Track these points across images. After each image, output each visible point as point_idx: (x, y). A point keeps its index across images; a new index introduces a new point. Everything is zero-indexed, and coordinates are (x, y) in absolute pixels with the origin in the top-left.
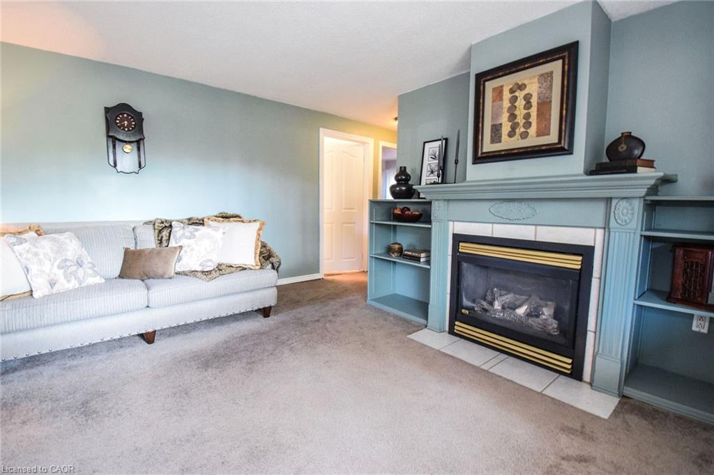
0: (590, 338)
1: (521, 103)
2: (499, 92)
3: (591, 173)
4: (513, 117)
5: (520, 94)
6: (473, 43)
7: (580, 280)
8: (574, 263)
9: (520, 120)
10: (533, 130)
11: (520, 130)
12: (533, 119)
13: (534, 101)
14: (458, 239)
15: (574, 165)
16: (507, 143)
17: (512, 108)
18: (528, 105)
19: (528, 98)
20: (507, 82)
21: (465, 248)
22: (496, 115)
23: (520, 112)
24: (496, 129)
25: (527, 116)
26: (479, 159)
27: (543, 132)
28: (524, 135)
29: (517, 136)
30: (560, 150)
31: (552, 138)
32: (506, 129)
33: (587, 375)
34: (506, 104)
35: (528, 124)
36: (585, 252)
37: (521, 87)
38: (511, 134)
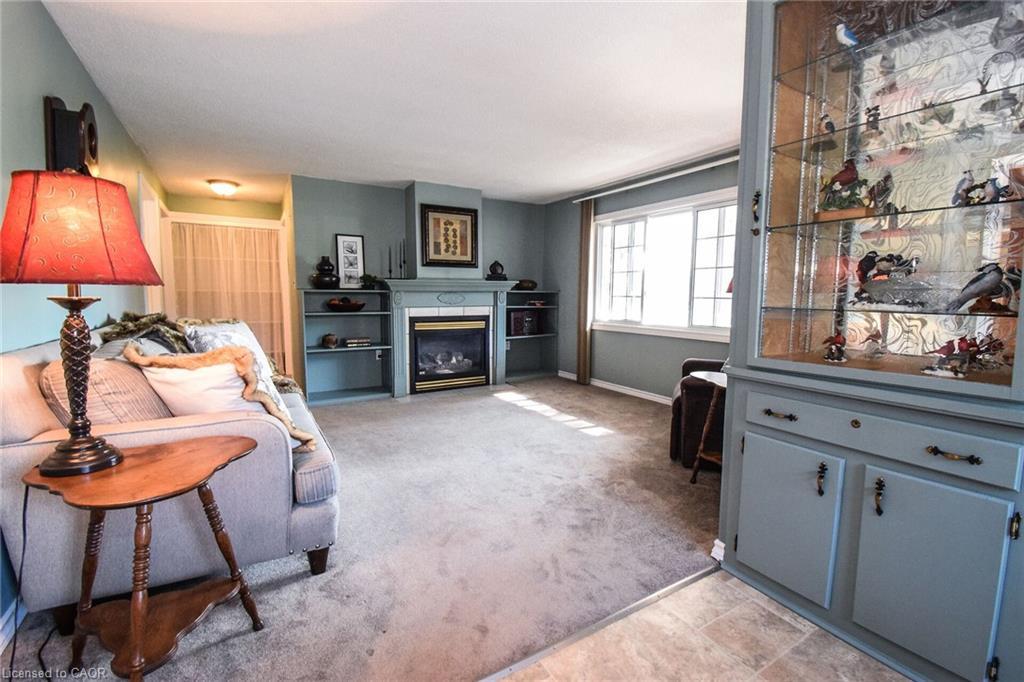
0: (491, 360)
1: (451, 233)
2: (437, 221)
3: (487, 279)
4: (446, 240)
5: (451, 228)
6: (417, 180)
7: (484, 333)
8: (481, 325)
9: (451, 243)
10: (458, 251)
11: (451, 249)
12: (458, 244)
13: (458, 233)
14: (413, 321)
15: (477, 274)
16: (444, 256)
17: (446, 235)
18: (455, 236)
19: (454, 231)
20: (443, 217)
21: (419, 327)
22: (436, 236)
23: (451, 239)
24: (437, 245)
25: (455, 242)
26: (429, 264)
27: (464, 253)
28: (454, 253)
29: (450, 253)
30: (472, 264)
31: (468, 258)
32: (443, 246)
33: (491, 382)
34: (442, 231)
35: (455, 247)
36: (486, 318)
37: (451, 224)
38: (447, 251)
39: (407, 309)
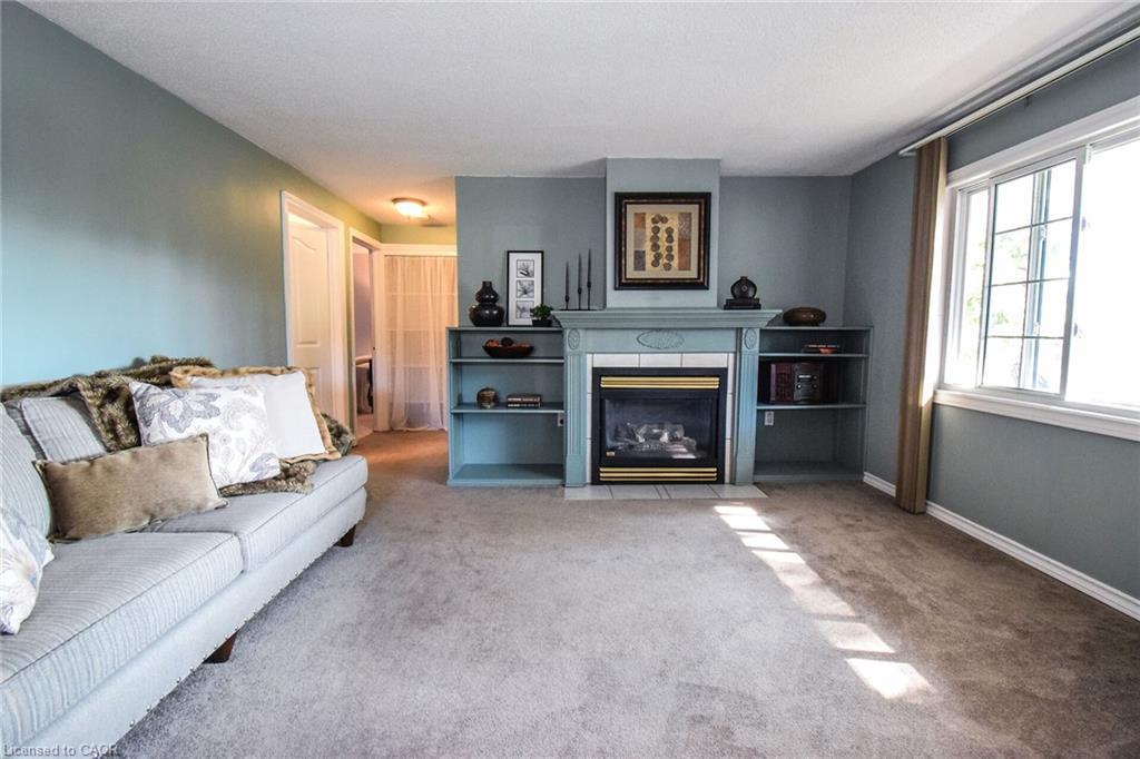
0: (728, 443)
1: (663, 235)
2: (641, 218)
3: (725, 308)
4: (655, 247)
5: (663, 227)
6: (609, 157)
7: (717, 397)
8: (712, 383)
9: (662, 250)
10: (675, 263)
11: (663, 261)
12: (675, 252)
13: (675, 235)
14: (598, 373)
15: (708, 299)
16: (650, 272)
17: (655, 239)
18: (670, 239)
19: (669, 231)
20: (650, 211)
21: (607, 383)
22: (639, 241)
23: (663, 244)
24: (640, 256)
25: (670, 249)
26: (624, 284)
27: (684, 266)
28: (668, 267)
29: (661, 266)
30: (699, 284)
31: (692, 274)
32: (649, 258)
33: (727, 479)
34: (649, 233)
35: (670, 257)
36: (721, 373)
37: (664, 220)
38: (655, 263)
39: (589, 356)
